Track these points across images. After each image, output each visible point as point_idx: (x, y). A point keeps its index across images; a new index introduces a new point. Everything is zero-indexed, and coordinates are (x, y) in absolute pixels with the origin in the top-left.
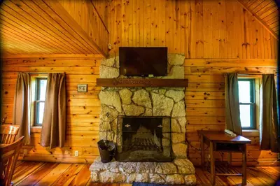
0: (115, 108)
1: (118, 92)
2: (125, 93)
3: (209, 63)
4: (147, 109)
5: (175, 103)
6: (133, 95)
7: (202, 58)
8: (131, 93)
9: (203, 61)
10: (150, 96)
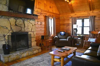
0: (7, 28)
1: (8, 19)
2: (12, 20)
3: (42, 11)
4: (22, 28)
5: (33, 25)
6: (16, 21)
7: (40, 9)
8: (15, 20)
9: (40, 10)
10: (24, 22)
